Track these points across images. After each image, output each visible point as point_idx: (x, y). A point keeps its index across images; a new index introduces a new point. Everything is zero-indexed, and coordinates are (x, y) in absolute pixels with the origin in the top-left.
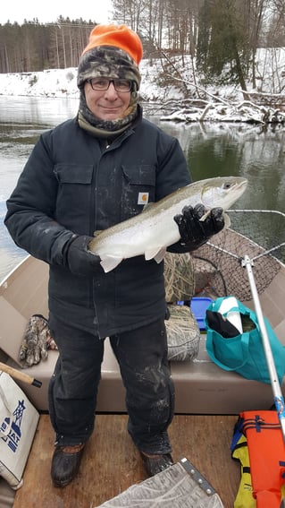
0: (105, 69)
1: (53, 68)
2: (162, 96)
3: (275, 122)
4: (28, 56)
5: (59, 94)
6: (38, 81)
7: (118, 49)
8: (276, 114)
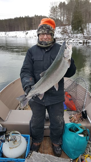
0: (43, 31)
1: (33, 29)
2: (62, 37)
3: (86, 43)
4: (26, 27)
5: (34, 37)
6: (28, 34)
7: (47, 25)
8: (87, 41)
